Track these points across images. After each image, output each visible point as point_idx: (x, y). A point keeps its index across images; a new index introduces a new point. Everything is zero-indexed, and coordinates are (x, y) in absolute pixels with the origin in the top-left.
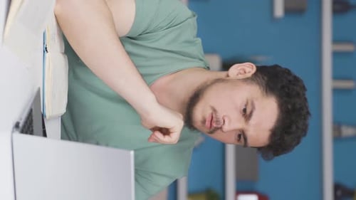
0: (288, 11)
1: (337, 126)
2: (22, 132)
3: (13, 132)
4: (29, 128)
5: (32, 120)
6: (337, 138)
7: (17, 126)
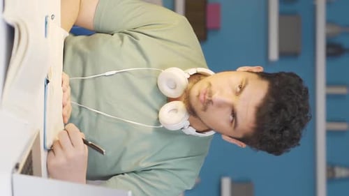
0: (282, 54)
1: (331, 168)
2: (22, 173)
3: (13, 173)
4: (28, 168)
5: (32, 161)
6: (331, 179)
7: (17, 167)
